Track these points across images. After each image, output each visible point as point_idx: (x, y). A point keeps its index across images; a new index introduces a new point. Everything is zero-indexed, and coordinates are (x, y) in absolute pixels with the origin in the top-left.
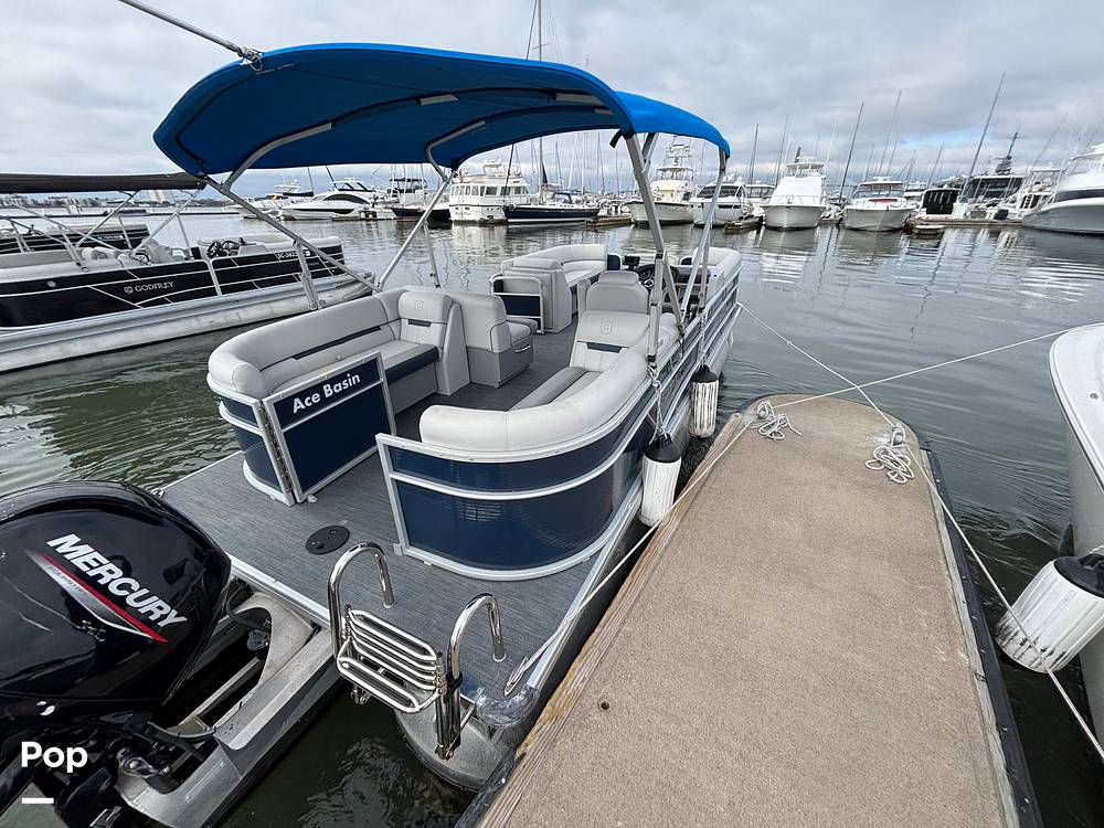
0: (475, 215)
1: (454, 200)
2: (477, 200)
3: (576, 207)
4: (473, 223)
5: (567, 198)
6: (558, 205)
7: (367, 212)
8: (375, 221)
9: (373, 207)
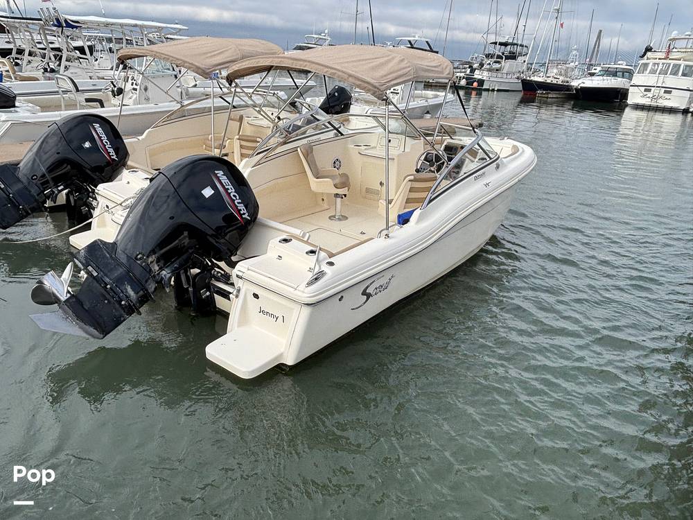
0: (679, 100)
1: (642, 79)
2: (687, 82)
7: (470, 80)
8: (479, 92)
9: (473, 71)
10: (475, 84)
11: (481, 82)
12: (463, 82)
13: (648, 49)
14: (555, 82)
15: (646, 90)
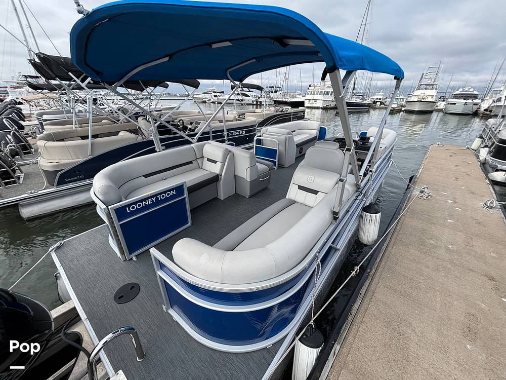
0: (319, 104)
1: (308, 97)
2: (322, 97)
3: (365, 102)
4: (318, 108)
5: (362, 97)
6: (358, 101)
7: (257, 101)
8: (261, 105)
9: (259, 99)
10: (259, 103)
11: (261, 102)
12: (255, 103)
13: (310, 86)
14: (287, 100)
15: (310, 101)
